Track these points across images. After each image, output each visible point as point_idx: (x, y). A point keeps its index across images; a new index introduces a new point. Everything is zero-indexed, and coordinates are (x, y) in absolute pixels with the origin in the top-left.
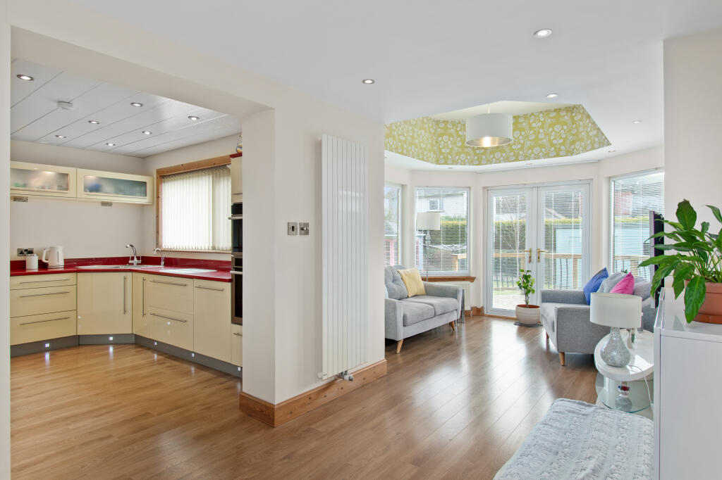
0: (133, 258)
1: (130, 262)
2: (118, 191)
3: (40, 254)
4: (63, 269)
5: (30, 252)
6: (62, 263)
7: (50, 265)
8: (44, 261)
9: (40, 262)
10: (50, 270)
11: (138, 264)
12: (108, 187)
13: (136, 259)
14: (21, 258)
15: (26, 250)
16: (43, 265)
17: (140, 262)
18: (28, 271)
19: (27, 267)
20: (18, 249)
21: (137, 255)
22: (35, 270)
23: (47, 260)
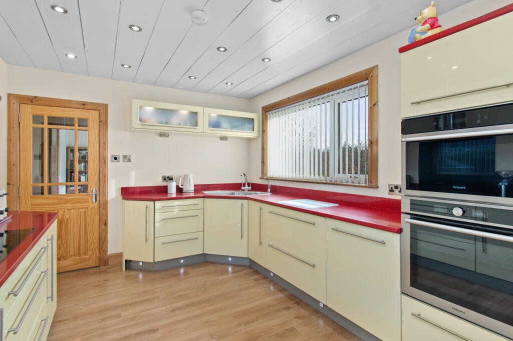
0: (244, 186)
1: (243, 188)
2: (233, 127)
3: (177, 181)
4: (192, 195)
5: (171, 179)
6: (192, 188)
7: (184, 190)
8: (181, 186)
9: (177, 186)
10: (184, 196)
11: (249, 191)
12: (225, 124)
13: (247, 186)
14: (164, 184)
15: (168, 177)
16: (180, 190)
17: (250, 188)
18: (169, 196)
19: (168, 192)
20: (163, 176)
21: (248, 182)
22: (174, 196)
23: (182, 185)
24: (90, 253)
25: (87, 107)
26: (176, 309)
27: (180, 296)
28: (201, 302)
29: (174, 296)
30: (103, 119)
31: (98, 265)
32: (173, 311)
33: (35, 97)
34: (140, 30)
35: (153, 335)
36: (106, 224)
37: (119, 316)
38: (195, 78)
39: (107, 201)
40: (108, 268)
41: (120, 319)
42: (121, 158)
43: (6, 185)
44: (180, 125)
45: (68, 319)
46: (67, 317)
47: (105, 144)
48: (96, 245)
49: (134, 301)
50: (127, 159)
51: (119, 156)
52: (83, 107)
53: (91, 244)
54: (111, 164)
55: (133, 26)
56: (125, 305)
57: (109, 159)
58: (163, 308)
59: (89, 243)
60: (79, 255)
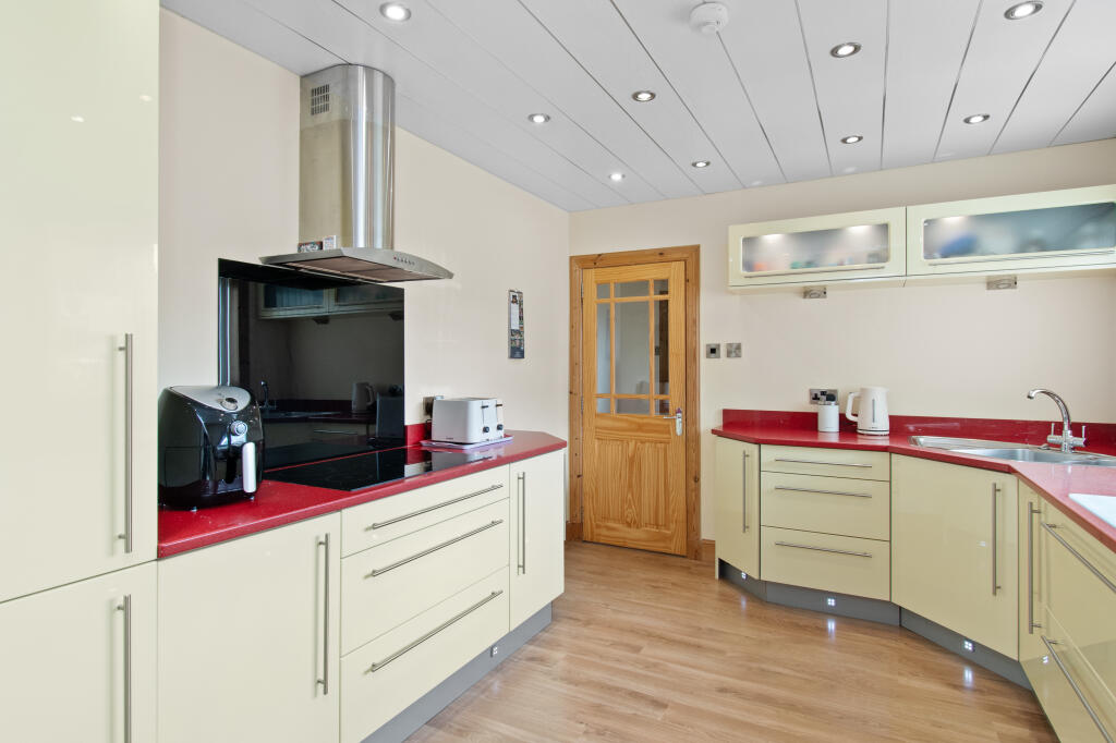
0: (1059, 429)
1: (1052, 438)
2: (1028, 245)
3: (843, 406)
4: (885, 442)
5: (831, 397)
6: (883, 425)
7: (860, 426)
8: (850, 417)
9: (842, 417)
10: (861, 442)
11: (1075, 448)
12: (997, 239)
13: (1067, 432)
14: (808, 408)
15: (823, 393)
16: (848, 427)
17: (1080, 441)
18: (822, 439)
19: (820, 428)
20: (811, 391)
21: (1073, 420)
22: (834, 439)
23: (856, 415)
24: (673, 526)
25: (669, 257)
26: (731, 692)
27: (763, 670)
28: (791, 706)
29: (754, 665)
30: (691, 276)
31: (684, 554)
32: (723, 690)
33: (600, 255)
34: (653, 96)
35: (650, 710)
36: (697, 480)
37: (637, 649)
38: (860, 139)
39: (699, 434)
40: (697, 565)
41: (634, 655)
42: (723, 351)
43: (567, 394)
44: (841, 264)
45: (578, 620)
46: (580, 616)
47: (695, 322)
48: (681, 515)
49: (678, 637)
50: (735, 351)
51: (719, 345)
52: (659, 258)
53: (673, 512)
54: (705, 363)
55: (639, 93)
56: (661, 638)
57: (703, 351)
58: (713, 676)
59: (671, 507)
60: (657, 525)
